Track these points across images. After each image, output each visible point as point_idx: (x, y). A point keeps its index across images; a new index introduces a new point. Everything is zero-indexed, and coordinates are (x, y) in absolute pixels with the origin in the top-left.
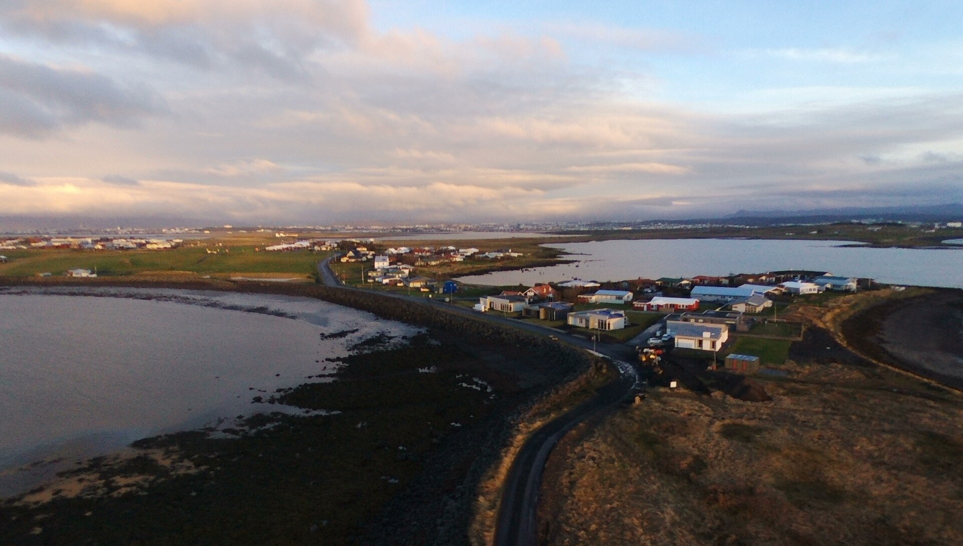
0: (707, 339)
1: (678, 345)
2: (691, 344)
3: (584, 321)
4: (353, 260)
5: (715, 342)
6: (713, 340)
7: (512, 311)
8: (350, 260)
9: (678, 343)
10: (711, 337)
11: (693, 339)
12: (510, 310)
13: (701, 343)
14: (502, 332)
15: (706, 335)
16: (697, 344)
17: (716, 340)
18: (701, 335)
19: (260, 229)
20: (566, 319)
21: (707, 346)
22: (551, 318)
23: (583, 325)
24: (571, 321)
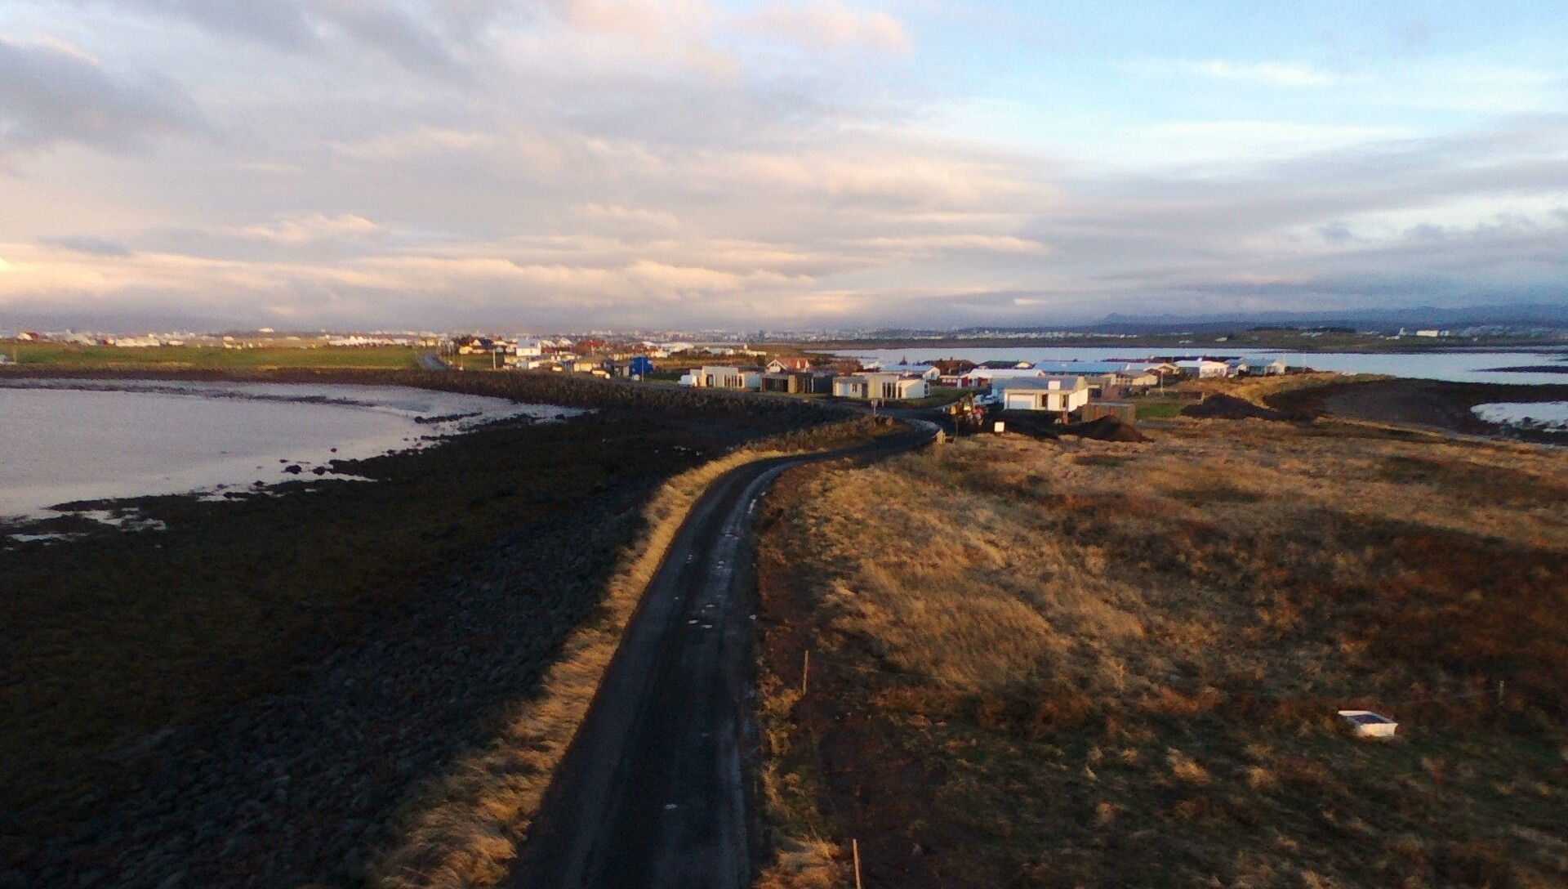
0: (1054, 392)
1: (1008, 406)
2: (1029, 403)
3: (860, 387)
4: (480, 351)
5: (1068, 396)
6: (1064, 392)
7: (743, 386)
8: (475, 351)
9: (1008, 401)
10: (1062, 388)
11: (1032, 394)
12: (741, 384)
13: (1045, 398)
14: (723, 400)
15: (1054, 385)
16: (1040, 401)
17: (1069, 392)
18: (1046, 387)
19: (323, 335)
20: (830, 389)
21: (1054, 405)
22: (806, 389)
23: (858, 394)
24: (839, 390)
